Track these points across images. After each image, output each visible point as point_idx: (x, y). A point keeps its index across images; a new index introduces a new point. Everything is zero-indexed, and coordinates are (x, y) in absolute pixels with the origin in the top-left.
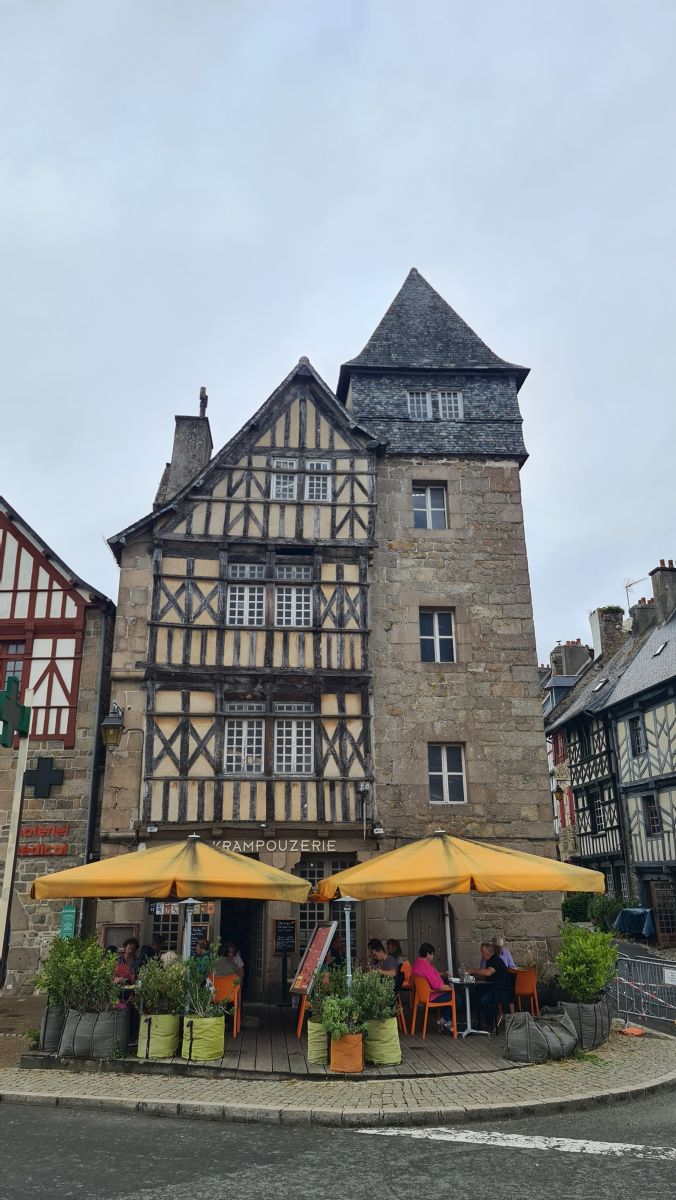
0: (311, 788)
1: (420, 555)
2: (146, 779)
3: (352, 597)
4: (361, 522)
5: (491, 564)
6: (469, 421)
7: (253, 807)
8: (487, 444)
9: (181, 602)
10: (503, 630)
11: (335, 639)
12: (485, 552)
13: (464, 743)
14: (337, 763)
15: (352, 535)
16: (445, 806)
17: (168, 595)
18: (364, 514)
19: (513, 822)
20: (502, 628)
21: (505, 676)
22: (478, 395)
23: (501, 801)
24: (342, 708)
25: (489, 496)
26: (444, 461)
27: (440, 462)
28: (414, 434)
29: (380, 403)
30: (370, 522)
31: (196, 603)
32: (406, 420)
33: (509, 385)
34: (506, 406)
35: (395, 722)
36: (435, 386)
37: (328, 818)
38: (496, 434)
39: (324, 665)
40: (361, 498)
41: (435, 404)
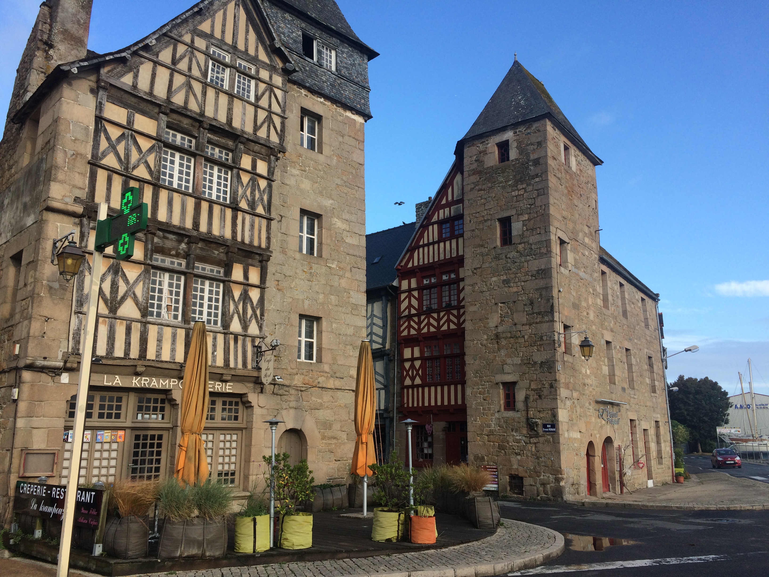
0: (220, 338)
1: (303, 168)
2: (77, 313)
3: (262, 187)
4: (275, 128)
5: (344, 189)
6: (339, 76)
7: (173, 350)
8: (349, 98)
9: (121, 148)
10: (349, 240)
11: (248, 217)
12: (342, 179)
13: (321, 319)
14: (240, 321)
15: (268, 136)
16: (302, 362)
17: (108, 138)
18: (278, 122)
19: (345, 379)
21: (348, 275)
22: (346, 58)
23: (339, 363)
24: (246, 277)
25: (346, 138)
26: (322, 100)
27: (319, 99)
30: (281, 130)
31: (135, 156)
32: (300, 56)
34: (361, 75)
35: (279, 295)
36: (320, 39)
37: (232, 365)
38: (355, 93)
39: (239, 239)
40: (276, 108)
41: (320, 52)
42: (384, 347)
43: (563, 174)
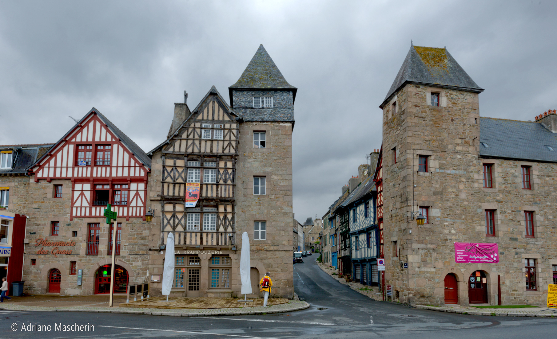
0: (215, 235)
1: (255, 158)
2: (162, 232)
3: (230, 173)
4: (233, 147)
5: (279, 161)
6: (275, 108)
7: (196, 241)
8: (280, 117)
9: (172, 174)
10: (282, 184)
11: (223, 187)
12: (278, 156)
13: (266, 221)
14: (223, 227)
15: (230, 151)
16: (260, 240)
17: (167, 172)
18: (234, 144)
19: (280, 246)
20: (281, 183)
21: (281, 199)
22: (279, 98)
23: (277, 239)
24: (225, 210)
26: (265, 123)
27: (263, 124)
28: (255, 113)
29: (243, 102)
30: (236, 147)
31: (177, 175)
32: (252, 108)
33: (290, 94)
34: (288, 102)
35: (243, 214)
36: (263, 95)
37: (220, 244)
38: (284, 113)
39: (219, 196)
40: (233, 138)
41: (263, 102)
43: (428, 113)
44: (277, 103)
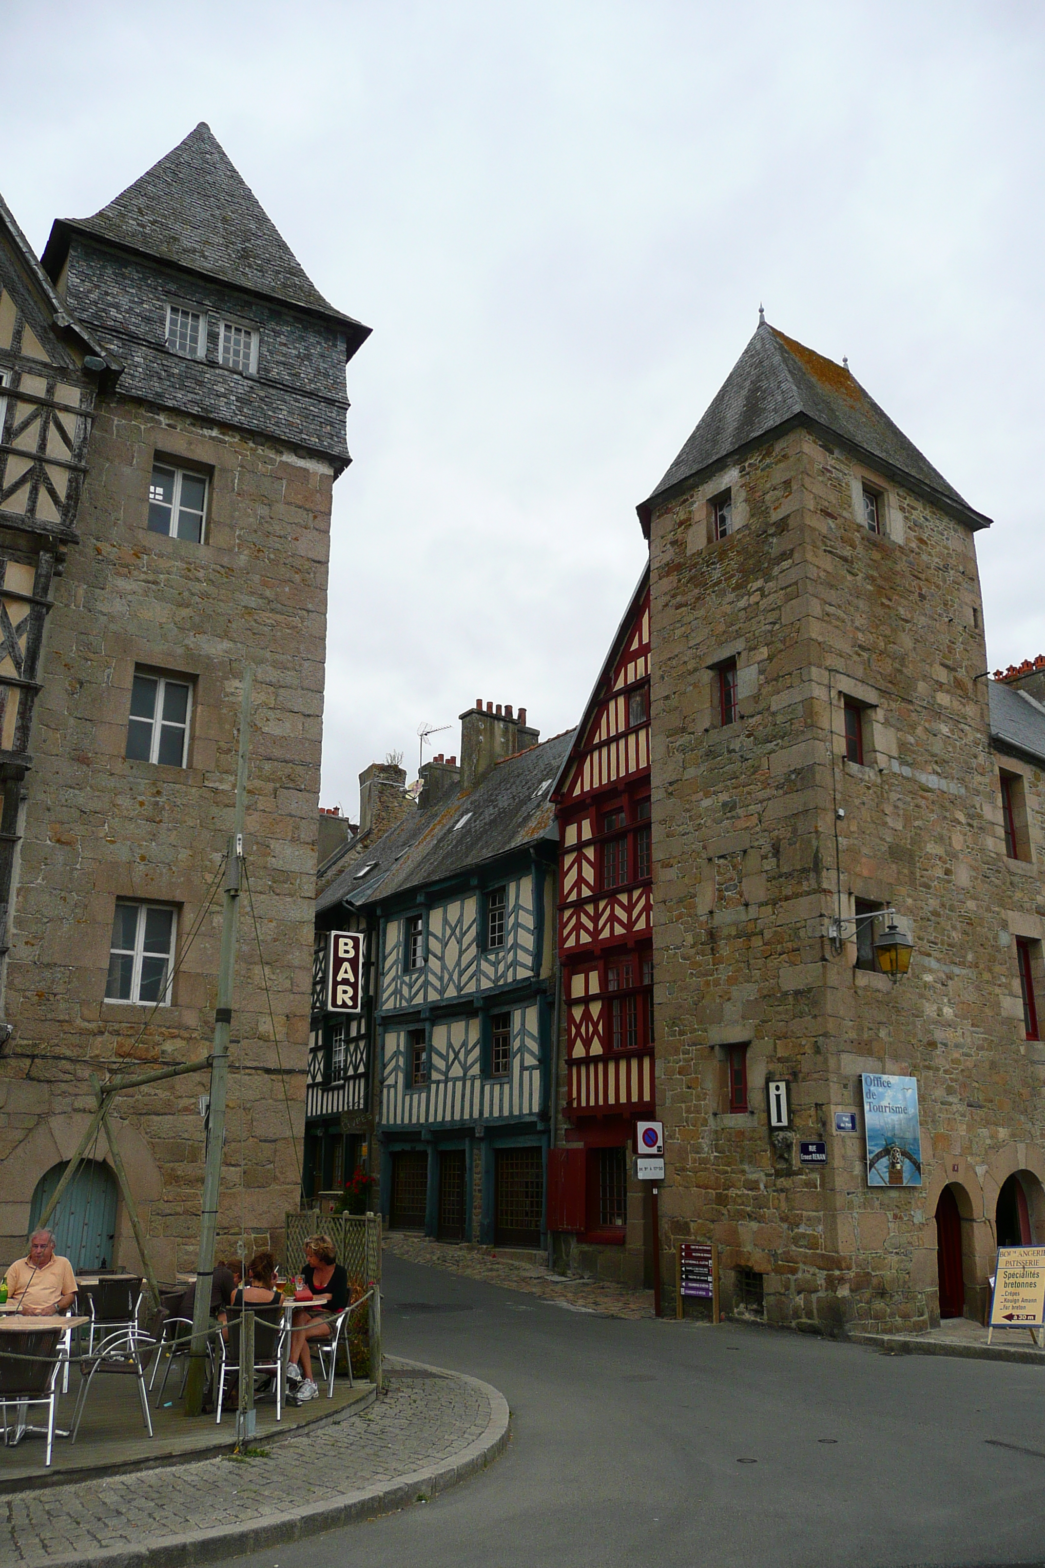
1: (149, 578)
3: (15, 621)
4: (52, 492)
5: (268, 617)
6: (264, 381)
8: (290, 424)
10: (273, 729)
12: (262, 597)
13: (179, 905)
15: (32, 510)
16: (133, 1008)
18: (60, 480)
19: (244, 1043)
20: (272, 724)
21: (265, 803)
22: (285, 345)
25: (280, 508)
26: (215, 433)
27: (206, 432)
28: (171, 375)
29: (117, 306)
30: (68, 497)
32: (159, 348)
33: (335, 346)
34: (326, 375)
36: (218, 309)
38: (306, 416)
40: (57, 449)
41: (213, 337)
42: (537, 975)
43: (860, 549)
44: (278, 363)
